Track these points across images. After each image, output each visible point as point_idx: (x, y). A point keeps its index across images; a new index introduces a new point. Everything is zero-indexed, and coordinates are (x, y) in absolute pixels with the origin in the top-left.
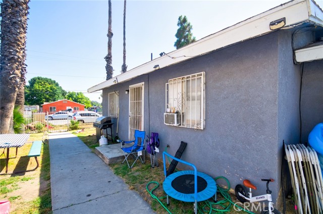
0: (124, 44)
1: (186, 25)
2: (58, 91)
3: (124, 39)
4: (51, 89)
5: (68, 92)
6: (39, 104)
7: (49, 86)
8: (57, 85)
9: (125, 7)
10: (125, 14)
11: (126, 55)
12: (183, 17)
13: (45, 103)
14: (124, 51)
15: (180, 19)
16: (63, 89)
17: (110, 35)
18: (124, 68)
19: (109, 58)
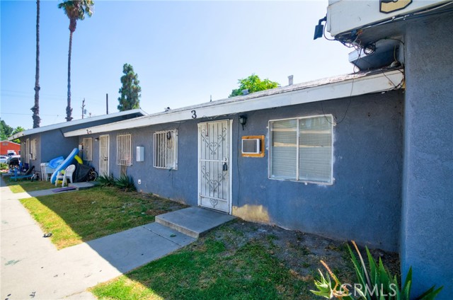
0: (69, 86)
1: (130, 72)
3: (69, 80)
9: (70, 48)
11: (71, 97)
12: (128, 65)
14: (69, 93)
15: (124, 66)
17: (37, 89)
18: (69, 110)
19: (35, 109)
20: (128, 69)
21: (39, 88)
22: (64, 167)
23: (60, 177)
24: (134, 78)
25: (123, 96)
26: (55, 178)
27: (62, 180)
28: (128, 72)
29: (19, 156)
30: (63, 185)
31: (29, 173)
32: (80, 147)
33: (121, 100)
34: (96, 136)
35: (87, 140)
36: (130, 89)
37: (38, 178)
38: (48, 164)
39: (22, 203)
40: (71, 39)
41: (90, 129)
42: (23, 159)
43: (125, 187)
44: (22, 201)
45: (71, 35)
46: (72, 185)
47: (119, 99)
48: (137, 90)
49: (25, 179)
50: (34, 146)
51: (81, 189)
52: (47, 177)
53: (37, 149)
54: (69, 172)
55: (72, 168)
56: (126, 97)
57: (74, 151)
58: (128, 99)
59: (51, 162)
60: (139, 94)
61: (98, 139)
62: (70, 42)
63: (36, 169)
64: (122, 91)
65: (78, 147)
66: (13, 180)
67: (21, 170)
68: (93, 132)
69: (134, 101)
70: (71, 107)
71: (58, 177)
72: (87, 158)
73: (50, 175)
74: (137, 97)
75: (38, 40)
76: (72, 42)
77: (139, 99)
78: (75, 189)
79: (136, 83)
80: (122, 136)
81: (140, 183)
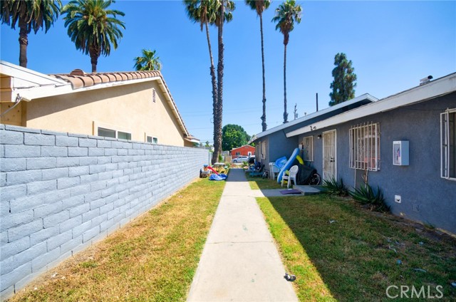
0: (285, 94)
2: (243, 136)
3: (285, 89)
4: (238, 135)
5: (251, 136)
6: (229, 150)
7: (236, 132)
8: (242, 130)
10: (285, 66)
11: (287, 104)
12: (340, 55)
13: (233, 149)
14: (285, 100)
15: (336, 57)
16: (247, 133)
17: (264, 100)
18: (285, 115)
19: (263, 118)
20: (340, 59)
22: (289, 168)
23: (286, 178)
24: (348, 67)
25: (335, 90)
26: (281, 178)
27: (287, 180)
28: (340, 61)
29: (254, 156)
30: (288, 186)
31: (261, 171)
32: (300, 146)
33: (332, 95)
34: (318, 133)
35: (308, 139)
36: (342, 81)
37: (267, 176)
38: (274, 164)
39: (258, 203)
41: (313, 125)
42: (257, 158)
43: (368, 202)
44: (258, 199)
45: (285, 48)
46: (296, 187)
47: (331, 94)
48: (353, 78)
49: (258, 176)
50: (264, 147)
51: (307, 194)
52: (274, 176)
53: (266, 150)
54: (292, 173)
55: (295, 169)
56: (338, 91)
57: (295, 152)
58: (340, 92)
59: (276, 162)
60: (354, 83)
61: (320, 136)
62: (285, 55)
63: (266, 168)
64: (334, 86)
65: (298, 147)
66: (251, 176)
67: (256, 168)
68: (317, 128)
69: (348, 92)
70: (287, 112)
71: (284, 177)
72: (308, 159)
73: (276, 174)
74: (351, 87)
75: (263, 61)
77: (354, 88)
78: (300, 193)
79: (349, 72)
80: (360, 127)
81: (400, 202)
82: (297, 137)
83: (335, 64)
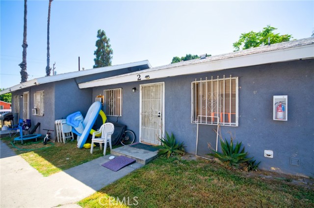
0: (48, 48)
1: (103, 37)
3: (48, 43)
9: (49, 15)
10: (49, 21)
12: (101, 31)
14: (48, 55)
15: (98, 32)
17: (25, 46)
18: (48, 70)
19: (23, 65)
20: (101, 34)
21: (27, 45)
24: (107, 42)
33: (96, 61)
35: (112, 92)
36: (104, 51)
38: (64, 121)
40: (50, 7)
45: (50, 3)
48: (110, 52)
51: (147, 161)
52: (64, 138)
55: (110, 128)
56: (100, 58)
57: (96, 106)
59: (68, 118)
60: (111, 55)
61: (135, 89)
62: (49, 10)
64: (97, 53)
72: (112, 114)
74: (109, 58)
76: (51, 9)
78: (135, 162)
79: (108, 47)
80: (206, 81)
81: (272, 157)
82: (91, 90)
83: (98, 36)
